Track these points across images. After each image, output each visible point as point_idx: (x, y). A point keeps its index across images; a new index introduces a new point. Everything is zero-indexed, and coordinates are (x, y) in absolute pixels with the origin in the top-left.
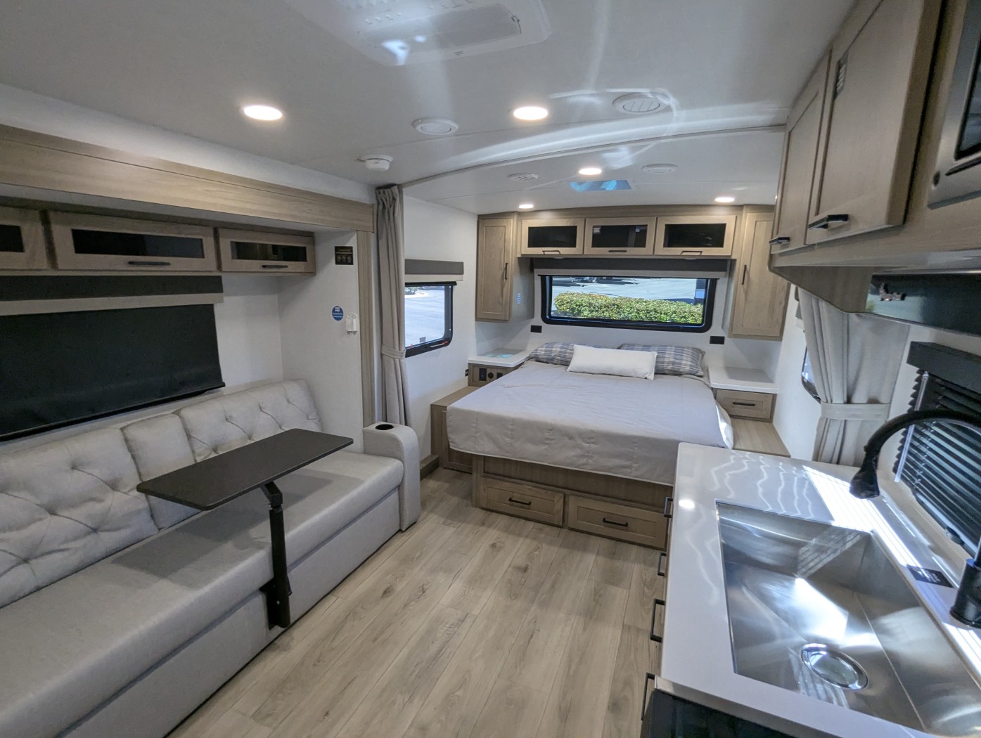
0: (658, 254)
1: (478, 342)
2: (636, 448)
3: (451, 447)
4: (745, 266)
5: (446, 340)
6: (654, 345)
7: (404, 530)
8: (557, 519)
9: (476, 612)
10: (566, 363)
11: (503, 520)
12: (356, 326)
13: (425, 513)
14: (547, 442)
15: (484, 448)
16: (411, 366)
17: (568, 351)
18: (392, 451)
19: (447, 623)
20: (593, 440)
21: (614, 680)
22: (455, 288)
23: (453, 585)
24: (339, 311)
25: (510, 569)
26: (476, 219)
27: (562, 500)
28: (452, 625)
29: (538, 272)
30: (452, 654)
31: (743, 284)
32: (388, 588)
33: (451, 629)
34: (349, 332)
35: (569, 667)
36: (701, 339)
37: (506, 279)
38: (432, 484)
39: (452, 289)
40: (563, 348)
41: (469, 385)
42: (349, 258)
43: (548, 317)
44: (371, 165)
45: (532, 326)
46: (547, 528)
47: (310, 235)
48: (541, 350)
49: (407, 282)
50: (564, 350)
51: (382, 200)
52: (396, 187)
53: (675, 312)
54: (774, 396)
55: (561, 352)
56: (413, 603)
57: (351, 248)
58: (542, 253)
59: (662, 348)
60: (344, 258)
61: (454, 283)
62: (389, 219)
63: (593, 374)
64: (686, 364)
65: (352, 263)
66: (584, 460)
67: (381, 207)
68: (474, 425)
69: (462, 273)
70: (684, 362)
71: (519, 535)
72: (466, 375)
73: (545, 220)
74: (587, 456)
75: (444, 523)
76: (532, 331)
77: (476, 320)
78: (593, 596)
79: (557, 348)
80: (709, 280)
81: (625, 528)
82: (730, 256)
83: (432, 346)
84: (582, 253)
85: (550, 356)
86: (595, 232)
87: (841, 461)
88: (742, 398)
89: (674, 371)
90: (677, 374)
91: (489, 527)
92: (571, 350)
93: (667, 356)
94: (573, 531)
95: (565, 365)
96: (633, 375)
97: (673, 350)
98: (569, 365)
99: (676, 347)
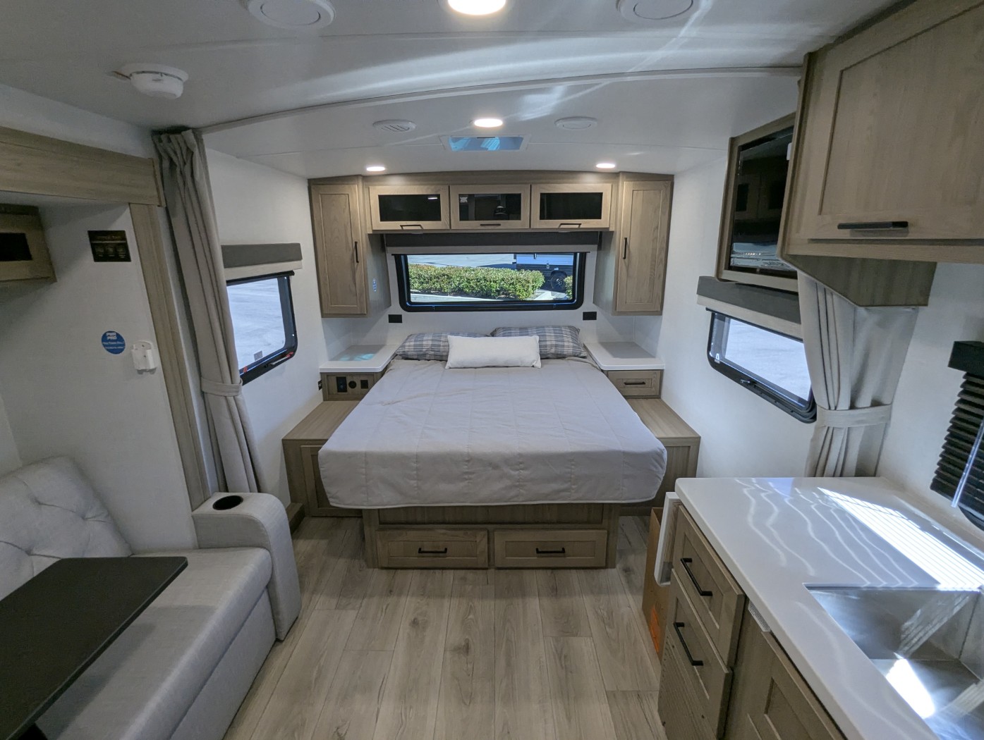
0: (536, 227)
1: (328, 343)
2: (573, 467)
3: (331, 504)
4: (626, 239)
5: (290, 349)
6: (531, 327)
7: (283, 639)
8: (482, 560)
10: (443, 358)
11: (414, 578)
12: (152, 359)
13: (306, 597)
14: (466, 477)
15: (384, 499)
16: (252, 396)
17: (442, 344)
20: (522, 466)
22: (292, 278)
23: (381, 713)
24: (115, 338)
25: (448, 653)
26: (306, 185)
27: (486, 537)
29: (391, 250)
31: (625, 258)
34: (141, 372)
36: (574, 316)
37: (357, 262)
39: (288, 280)
40: (435, 340)
41: (325, 399)
42: (121, 250)
43: (408, 303)
44: (145, 83)
45: (390, 316)
46: (470, 575)
47: (30, 213)
48: (409, 346)
49: (229, 279)
50: (436, 343)
51: (166, 151)
52: (190, 131)
54: (662, 371)
55: (432, 345)
57: (121, 234)
58: (400, 228)
59: (540, 329)
60: (111, 250)
61: (292, 273)
62: (184, 183)
63: (476, 368)
64: (568, 346)
65: (127, 259)
66: (513, 493)
67: (166, 164)
68: (363, 470)
69: (299, 258)
70: (566, 344)
71: (443, 596)
72: (320, 388)
73: (396, 187)
74: (517, 486)
75: (337, 608)
76: (390, 322)
77: (322, 317)
78: (558, 661)
79: (427, 340)
80: (578, 254)
81: (561, 554)
82: (608, 228)
83: (274, 363)
84: (449, 228)
85: (421, 351)
86: (462, 201)
87: (845, 473)
88: (632, 378)
89: (557, 354)
90: (560, 357)
91: (400, 595)
92: (445, 342)
93: (548, 338)
94: (502, 571)
95: (441, 361)
96: (519, 364)
97: (552, 331)
98: (447, 361)
99: (553, 327)
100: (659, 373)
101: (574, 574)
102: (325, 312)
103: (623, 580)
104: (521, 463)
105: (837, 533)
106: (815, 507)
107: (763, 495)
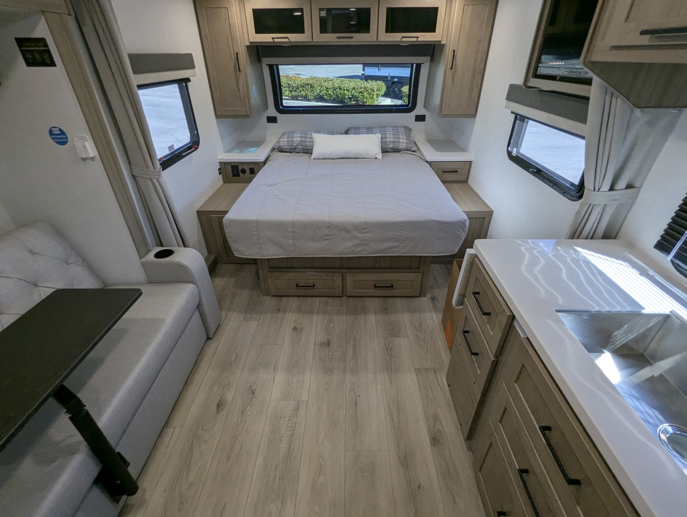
0: (381, 40)
1: (222, 138)
2: (402, 231)
3: (235, 255)
4: (454, 51)
5: (194, 144)
6: (375, 127)
7: (211, 337)
8: (338, 291)
9: (305, 397)
10: (308, 151)
11: (294, 302)
12: (91, 150)
13: (224, 313)
14: (327, 237)
15: (271, 252)
16: (170, 178)
17: (308, 140)
18: (181, 276)
19: (285, 417)
20: (366, 230)
21: (427, 419)
22: (189, 84)
23: (276, 379)
24: (59, 132)
25: (317, 347)
27: (341, 278)
28: (290, 417)
29: (266, 61)
30: (301, 446)
31: (452, 68)
32: (220, 401)
33: (291, 421)
34: (84, 159)
35: (393, 419)
36: (408, 119)
37: (240, 71)
38: (220, 282)
39: (187, 86)
40: (303, 137)
41: (224, 182)
42: (46, 56)
43: (281, 107)
45: (267, 117)
46: (330, 300)
48: (284, 141)
49: (138, 84)
50: (304, 139)
53: (354, 88)
54: (471, 162)
55: (301, 141)
56: (248, 408)
57: (43, 41)
58: (272, 40)
59: (382, 129)
60: (38, 56)
61: (187, 80)
63: (333, 159)
64: (403, 142)
65: (53, 64)
66: (361, 248)
68: (255, 233)
69: (193, 66)
70: (401, 140)
71: (312, 313)
72: (220, 174)
73: (267, 1)
74: (363, 244)
75: (244, 319)
76: (268, 122)
77: (216, 118)
78: (386, 351)
79: (297, 137)
80: (415, 65)
81: (391, 288)
82: (440, 41)
83: (184, 154)
84: (311, 40)
85: (292, 146)
86: (321, 15)
87: (594, 237)
88: (449, 167)
89: (394, 149)
90: (396, 150)
91: (285, 311)
92: (310, 138)
93: (388, 136)
94: (351, 298)
95: (307, 153)
96: (366, 156)
97: (391, 130)
98: (312, 154)
99: (392, 127)
100: (468, 164)
101: (398, 301)
102: (218, 114)
103: (431, 305)
104: (366, 228)
105: (582, 277)
106: (570, 260)
107: (535, 251)
